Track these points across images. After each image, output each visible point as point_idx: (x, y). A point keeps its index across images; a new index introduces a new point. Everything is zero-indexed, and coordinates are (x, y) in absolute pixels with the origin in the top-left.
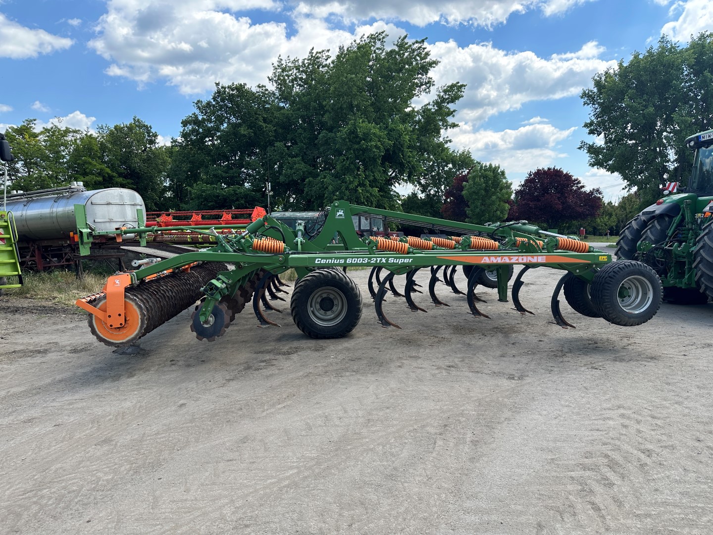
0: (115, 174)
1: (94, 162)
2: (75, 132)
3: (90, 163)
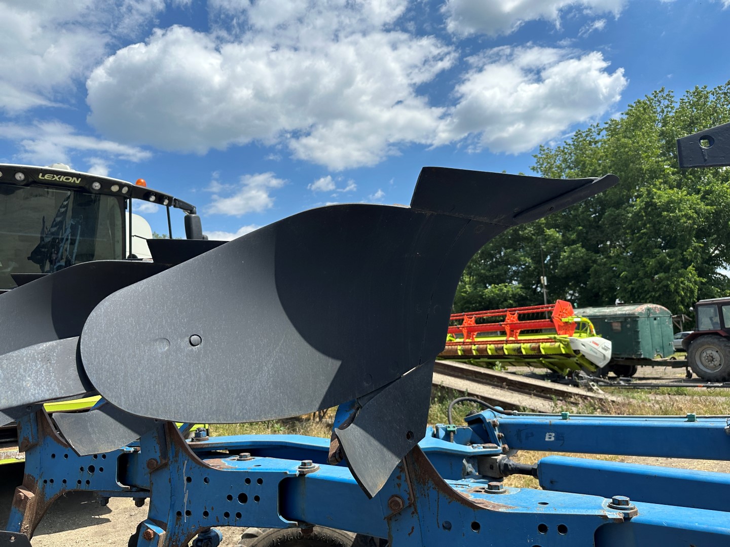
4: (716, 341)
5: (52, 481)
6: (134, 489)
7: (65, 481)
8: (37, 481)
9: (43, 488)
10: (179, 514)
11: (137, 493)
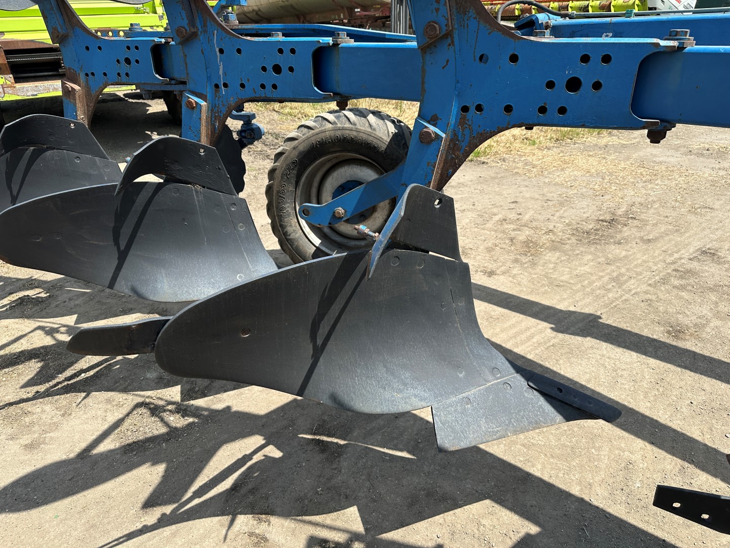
5: (93, 74)
6: (173, 82)
7: (105, 74)
8: (79, 74)
9: (87, 81)
10: (217, 86)
11: (177, 86)
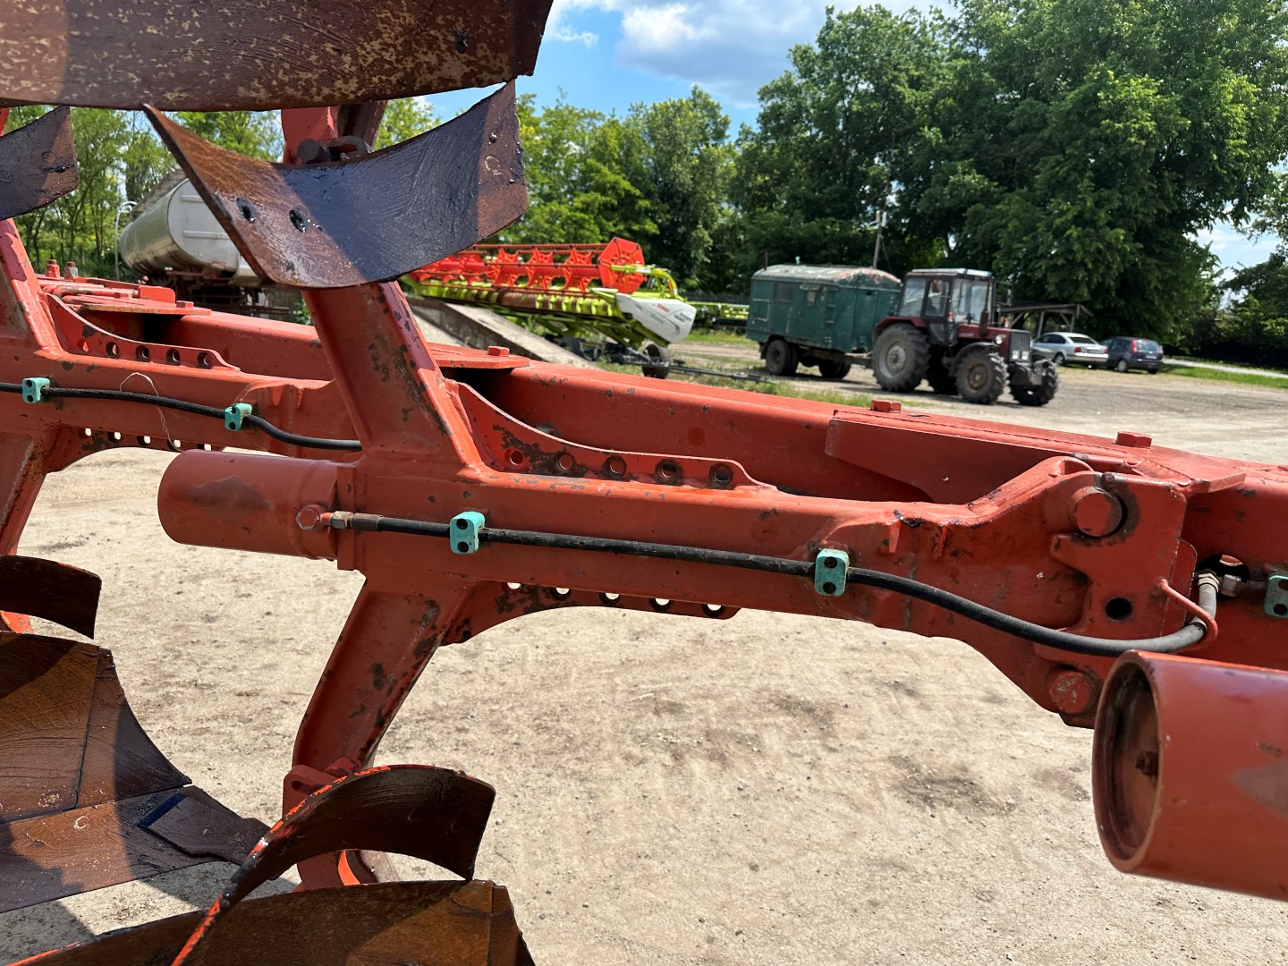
0: (638, 192)
1: (605, 170)
2: (593, 116)
3: (598, 171)
4: (905, 332)
